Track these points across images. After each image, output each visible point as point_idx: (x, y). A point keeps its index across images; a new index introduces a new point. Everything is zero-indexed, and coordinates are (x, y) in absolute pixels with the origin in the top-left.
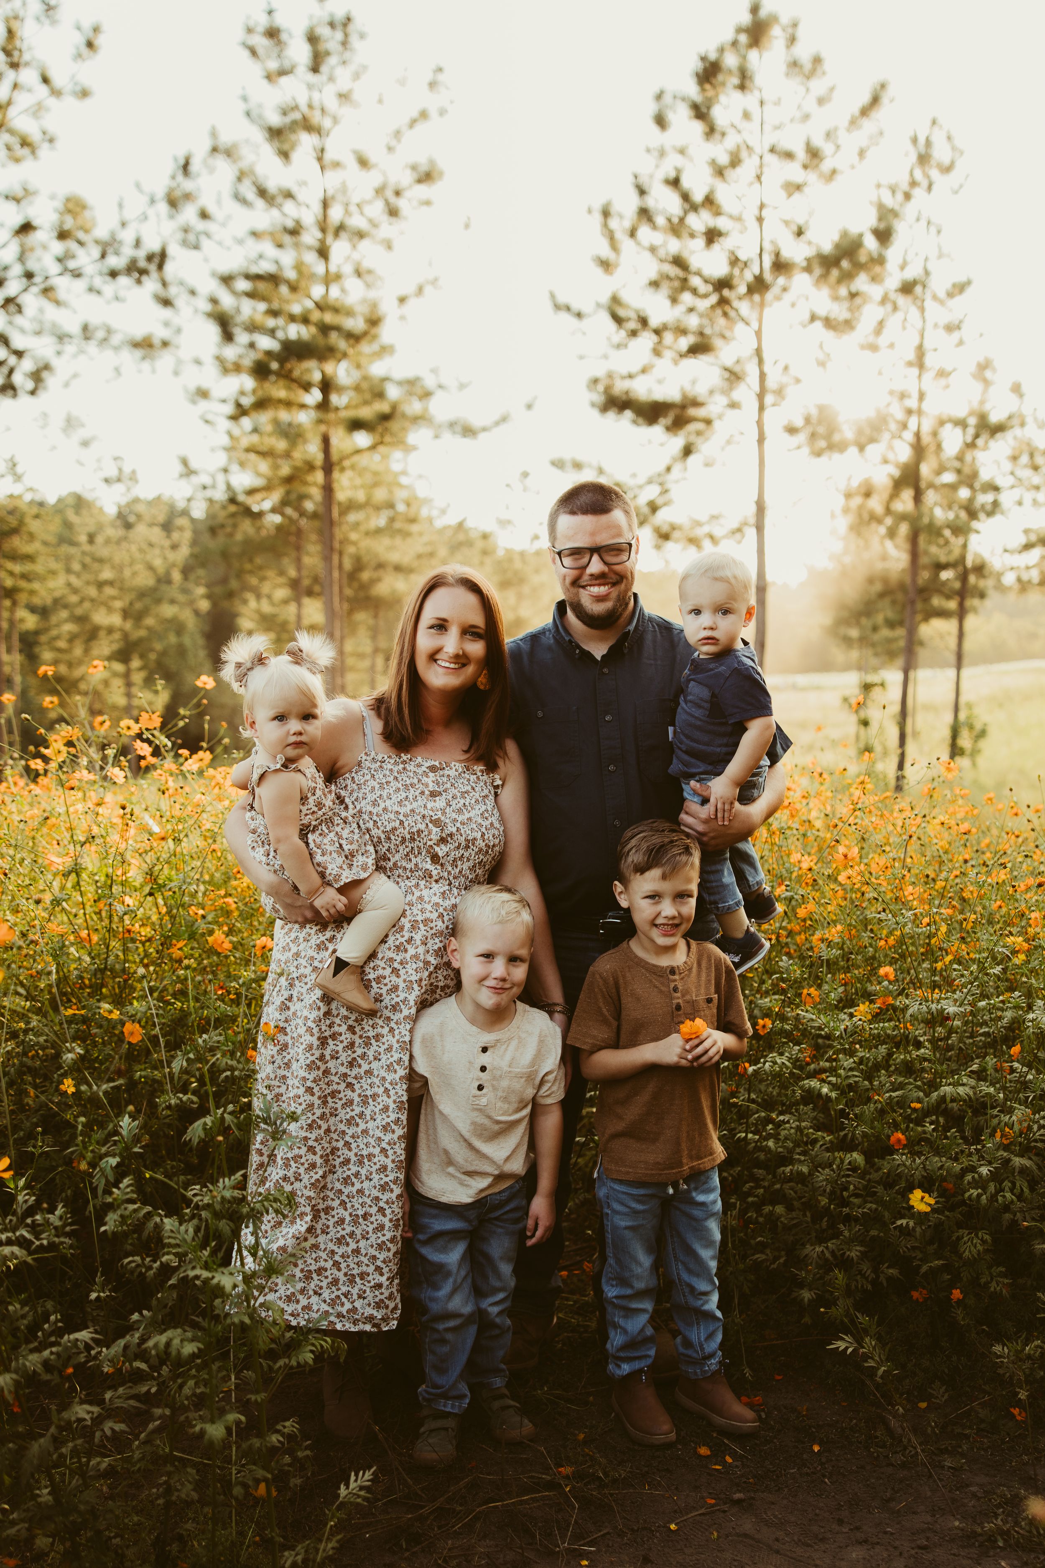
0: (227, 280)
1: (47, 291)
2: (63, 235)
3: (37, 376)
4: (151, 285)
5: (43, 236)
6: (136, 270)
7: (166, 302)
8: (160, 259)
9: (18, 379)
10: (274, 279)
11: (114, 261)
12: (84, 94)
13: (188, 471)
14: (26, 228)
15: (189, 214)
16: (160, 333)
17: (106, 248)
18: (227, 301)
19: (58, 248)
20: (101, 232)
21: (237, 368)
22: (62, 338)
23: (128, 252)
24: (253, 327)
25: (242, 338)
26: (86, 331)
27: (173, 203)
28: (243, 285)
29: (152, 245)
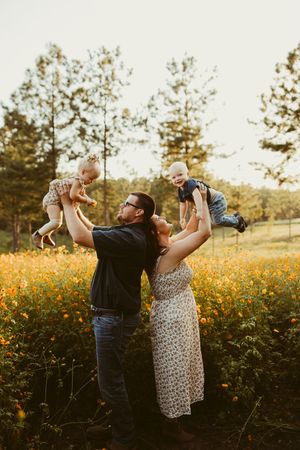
0: (162, 124)
1: (120, 132)
2: (123, 117)
3: (116, 152)
4: (143, 127)
5: (119, 118)
6: (140, 124)
7: (147, 131)
8: (146, 121)
9: (112, 152)
10: (173, 123)
11: (135, 123)
12: (129, 84)
13: (151, 171)
14: (115, 117)
15: (153, 109)
16: (146, 139)
17: (134, 119)
18: (162, 129)
19: (122, 121)
20: (132, 116)
21: (164, 145)
22: (122, 142)
23: (138, 120)
24: (168, 135)
25: (166, 138)
26: (129, 140)
27: (149, 107)
28: (166, 125)
29: (144, 118)
